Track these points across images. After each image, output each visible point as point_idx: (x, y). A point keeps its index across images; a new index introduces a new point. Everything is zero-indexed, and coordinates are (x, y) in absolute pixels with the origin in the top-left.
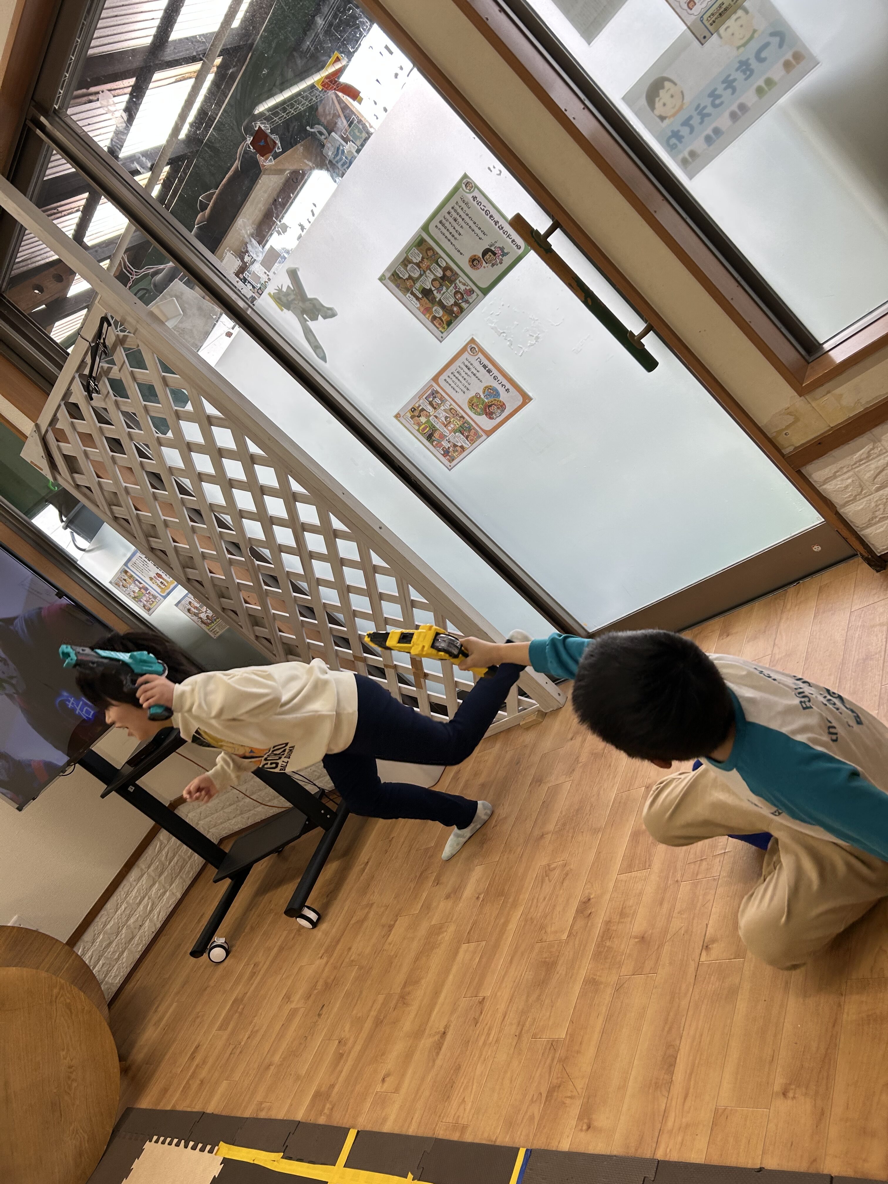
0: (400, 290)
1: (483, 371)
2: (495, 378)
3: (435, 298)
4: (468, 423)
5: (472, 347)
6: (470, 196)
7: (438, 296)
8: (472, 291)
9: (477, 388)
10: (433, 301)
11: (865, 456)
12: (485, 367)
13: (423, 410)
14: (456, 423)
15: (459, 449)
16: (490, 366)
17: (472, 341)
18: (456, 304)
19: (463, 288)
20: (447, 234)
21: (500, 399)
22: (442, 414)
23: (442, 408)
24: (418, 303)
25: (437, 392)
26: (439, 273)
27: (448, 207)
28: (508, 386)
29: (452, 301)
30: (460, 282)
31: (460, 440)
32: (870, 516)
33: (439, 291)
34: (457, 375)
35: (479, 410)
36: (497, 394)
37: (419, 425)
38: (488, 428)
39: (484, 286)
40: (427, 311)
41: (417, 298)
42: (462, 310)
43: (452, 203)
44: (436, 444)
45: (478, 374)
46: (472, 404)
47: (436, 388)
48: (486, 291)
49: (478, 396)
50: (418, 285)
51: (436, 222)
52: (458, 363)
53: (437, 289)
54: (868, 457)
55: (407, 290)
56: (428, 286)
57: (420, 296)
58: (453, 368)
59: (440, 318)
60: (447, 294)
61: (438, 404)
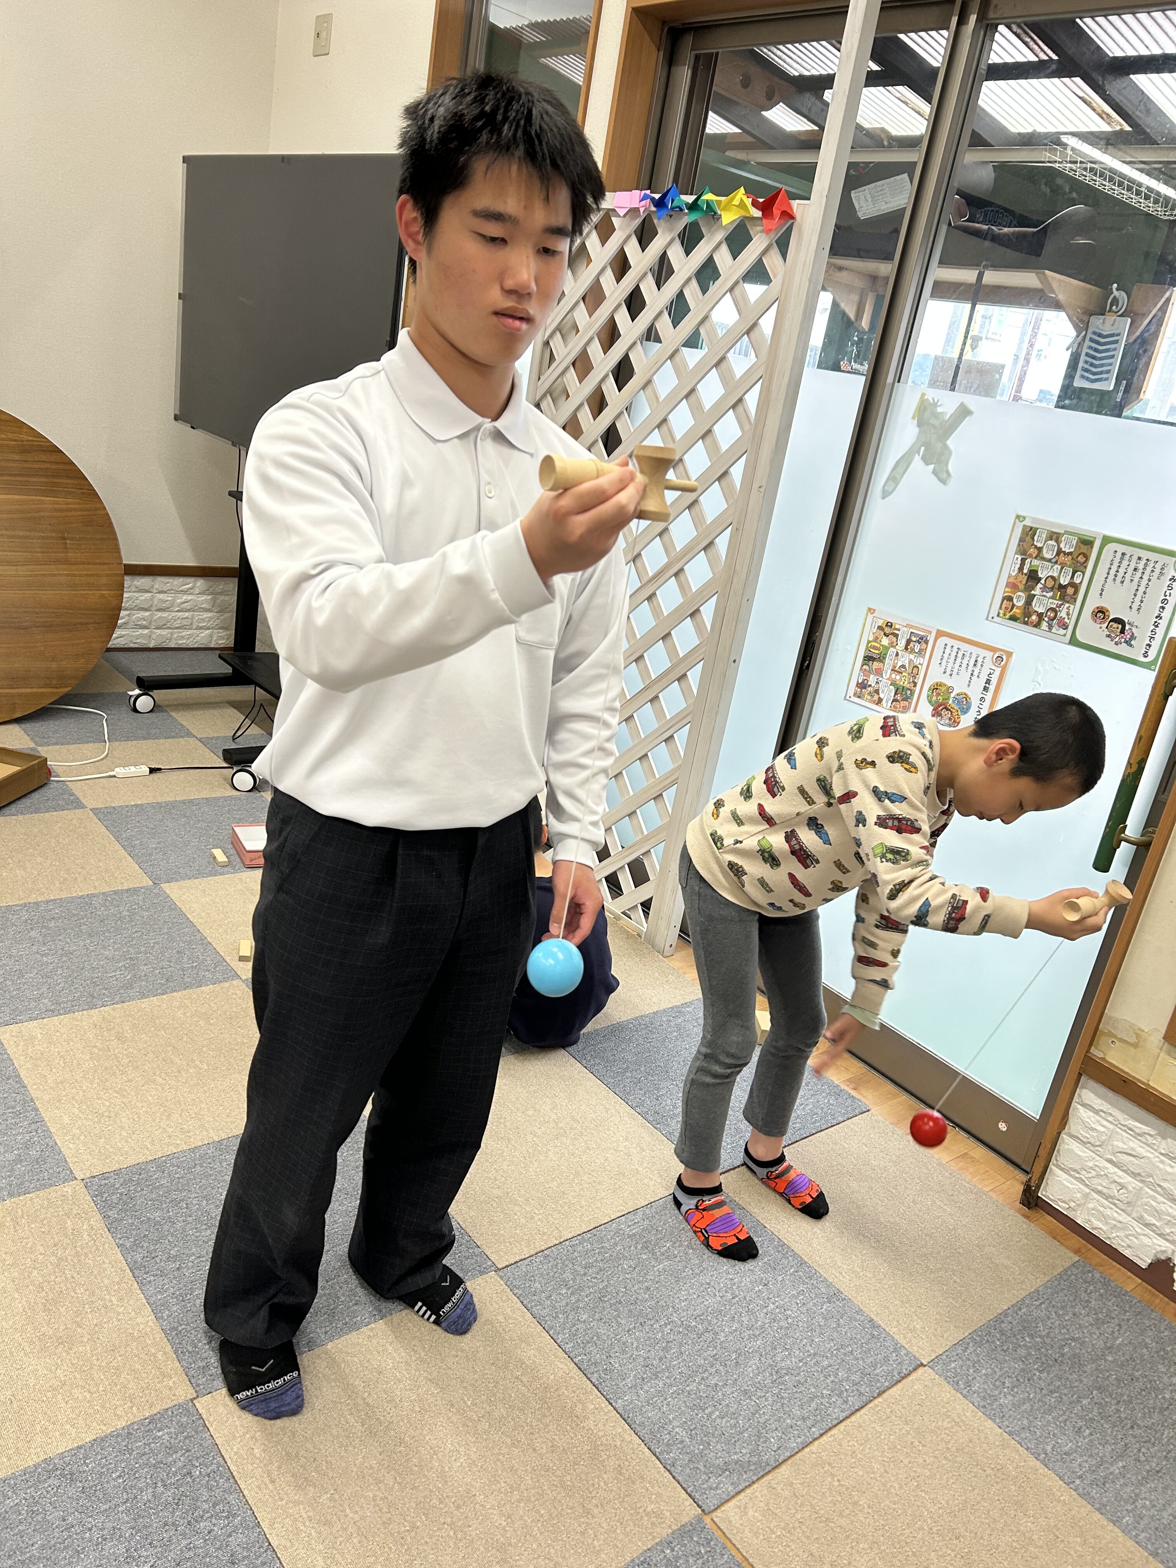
0: (1019, 545)
1: (982, 682)
2: (982, 699)
3: (1033, 589)
4: (912, 694)
7: (1037, 591)
8: (1065, 626)
9: (958, 685)
10: (1029, 588)
11: (1138, 1131)
12: (988, 682)
13: (896, 636)
14: (903, 681)
15: (876, 697)
16: (992, 687)
17: (1009, 654)
18: (1040, 616)
19: (1063, 614)
20: (1114, 568)
21: (962, 717)
22: (905, 659)
23: (912, 657)
24: (1016, 572)
25: (927, 642)
26: (1064, 580)
27: (1145, 554)
29: (1041, 610)
30: (1068, 608)
31: (887, 694)
32: (1077, 1167)
33: (1043, 589)
34: (960, 655)
35: (934, 698)
36: (965, 711)
37: (876, 639)
39: (1079, 636)
40: (1013, 586)
41: (1021, 569)
42: (1037, 625)
43: (1153, 556)
44: (865, 670)
45: (975, 678)
46: (936, 688)
47: (931, 639)
48: (1074, 641)
49: (949, 690)
50: (1036, 562)
51: (1121, 548)
52: (974, 650)
53: (1045, 586)
54: (1138, 1135)
55: (1023, 552)
56: (1042, 574)
57: (1025, 571)
58: (965, 647)
59: (1013, 606)
60: (1045, 601)
61: (913, 649)
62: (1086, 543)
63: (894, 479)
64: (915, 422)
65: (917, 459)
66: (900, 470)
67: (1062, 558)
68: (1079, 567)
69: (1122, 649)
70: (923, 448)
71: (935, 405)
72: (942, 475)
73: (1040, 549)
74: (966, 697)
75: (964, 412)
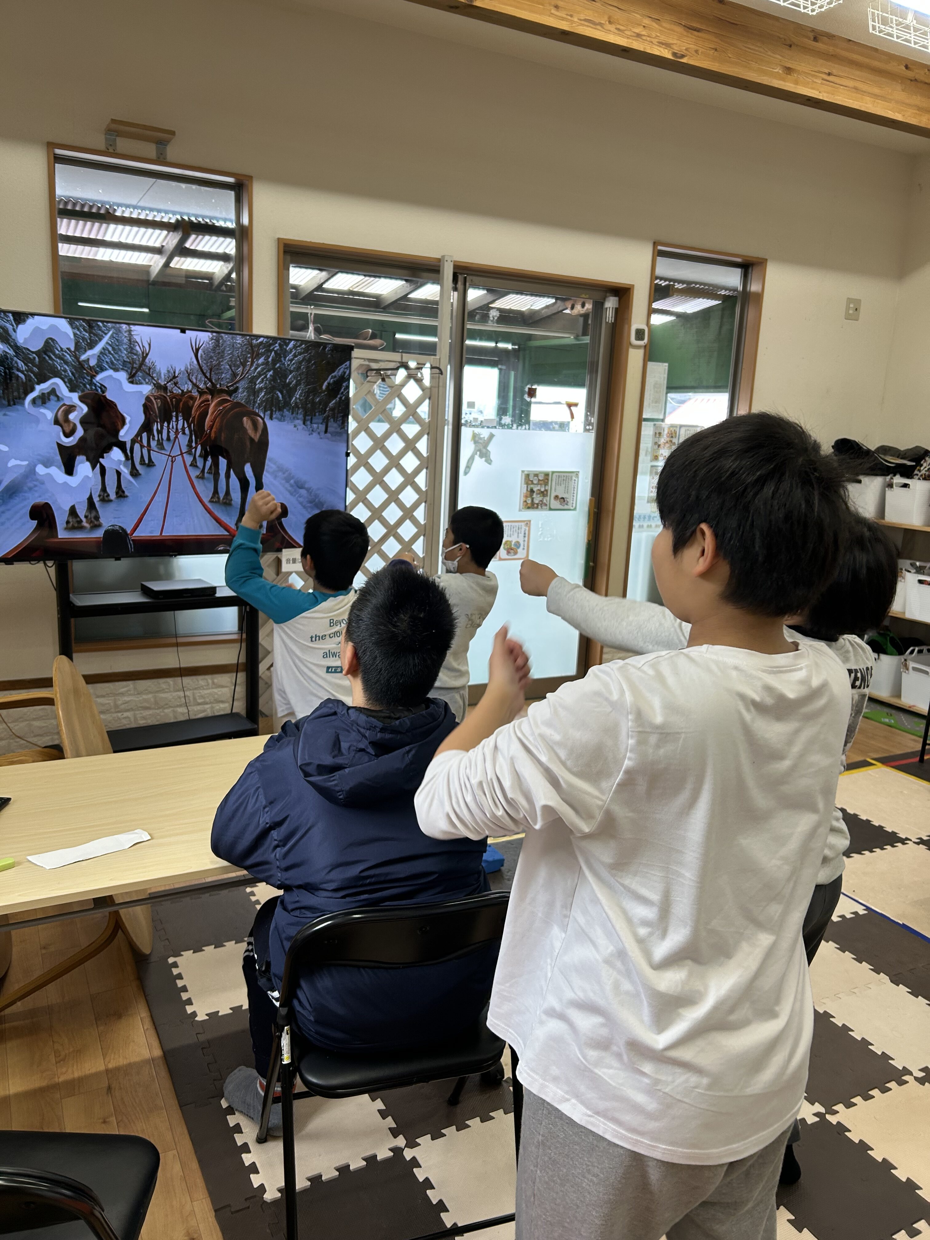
0: (524, 481)
1: (522, 534)
2: (524, 541)
3: (533, 495)
5: (528, 523)
6: (574, 478)
7: (535, 496)
8: (546, 505)
9: (514, 540)
10: (531, 495)
12: (525, 534)
16: (527, 535)
17: (530, 521)
18: (537, 504)
19: (545, 501)
20: (557, 482)
26: (543, 489)
27: (565, 474)
29: (537, 502)
30: (546, 499)
34: (512, 528)
36: (519, 547)
38: (502, 557)
39: (552, 507)
40: (526, 497)
41: (527, 490)
42: (537, 508)
43: (567, 474)
48: (551, 509)
49: (511, 542)
50: (532, 486)
51: (558, 474)
52: (517, 524)
53: (537, 493)
55: (527, 484)
56: (535, 489)
58: (513, 524)
59: (527, 503)
60: (538, 499)
62: (547, 475)
63: (468, 467)
64: (473, 442)
65: (477, 457)
66: (470, 462)
67: (541, 482)
68: (546, 484)
69: (566, 507)
70: (478, 453)
71: (480, 435)
72: (489, 461)
73: (532, 481)
74: (518, 542)
75: (492, 436)
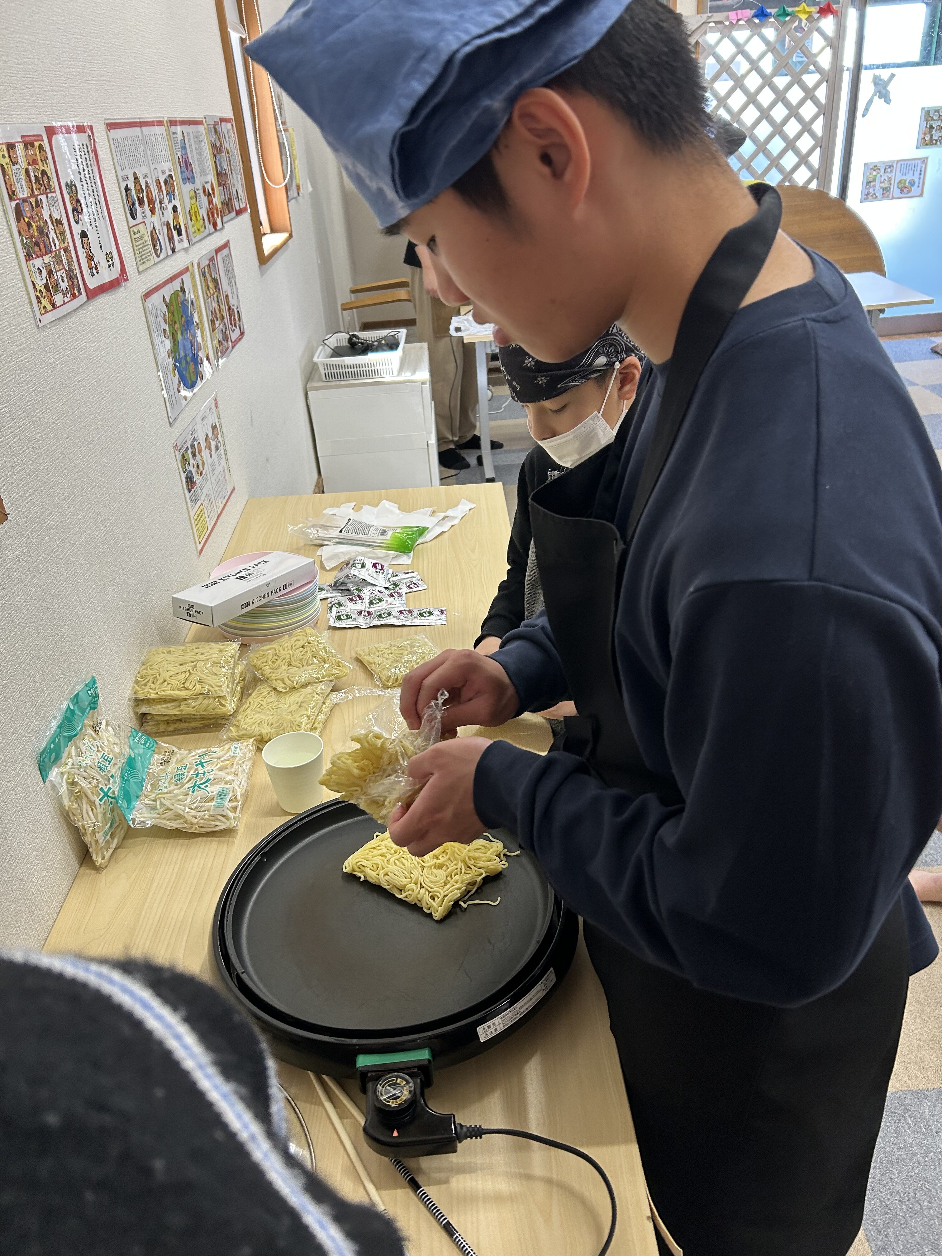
1: (919, 172)
2: (920, 178)
3: (932, 131)
4: (890, 188)
5: (924, 160)
7: (934, 132)
9: (908, 178)
10: (930, 132)
12: (921, 171)
13: (879, 169)
14: (886, 185)
15: (874, 196)
16: (923, 173)
17: (927, 158)
18: (936, 141)
21: (912, 188)
22: (885, 177)
23: (888, 174)
25: (893, 166)
28: (921, 185)
29: (936, 138)
31: (879, 194)
33: (936, 131)
34: (908, 166)
35: (900, 186)
36: (913, 185)
37: (870, 174)
38: (895, 196)
40: (925, 134)
41: (926, 127)
42: (936, 144)
44: (867, 188)
45: (915, 172)
46: (900, 182)
47: (895, 165)
49: (905, 180)
50: (931, 122)
52: (913, 162)
53: (936, 129)
55: (927, 121)
56: (934, 126)
57: (928, 126)
58: (909, 162)
59: (926, 140)
60: (937, 134)
61: (888, 172)
63: (867, 110)
64: (872, 85)
65: (876, 98)
66: (868, 106)
67: (941, 118)
70: (878, 94)
71: (880, 76)
72: (888, 101)
74: (913, 180)
75: (893, 76)
